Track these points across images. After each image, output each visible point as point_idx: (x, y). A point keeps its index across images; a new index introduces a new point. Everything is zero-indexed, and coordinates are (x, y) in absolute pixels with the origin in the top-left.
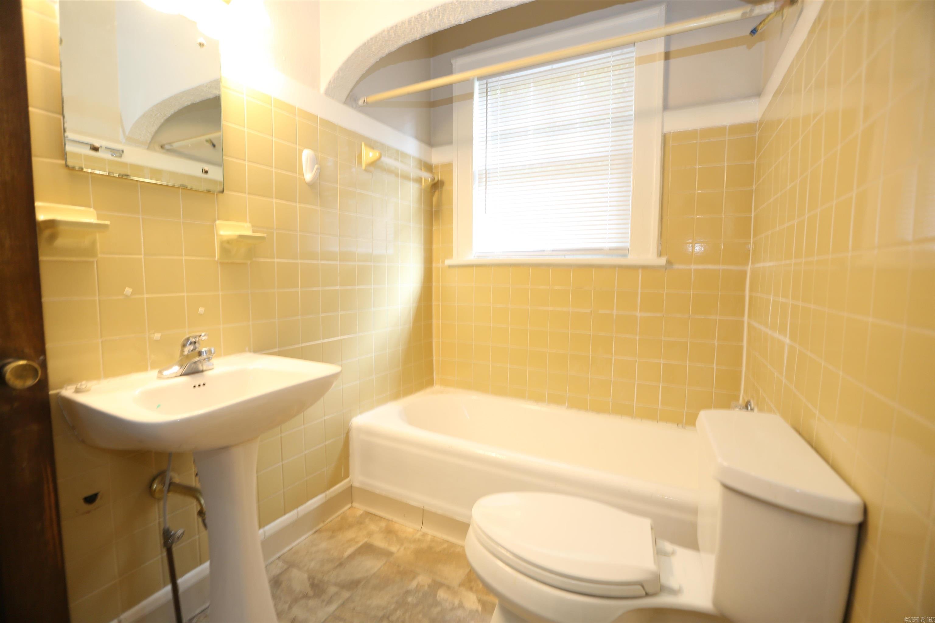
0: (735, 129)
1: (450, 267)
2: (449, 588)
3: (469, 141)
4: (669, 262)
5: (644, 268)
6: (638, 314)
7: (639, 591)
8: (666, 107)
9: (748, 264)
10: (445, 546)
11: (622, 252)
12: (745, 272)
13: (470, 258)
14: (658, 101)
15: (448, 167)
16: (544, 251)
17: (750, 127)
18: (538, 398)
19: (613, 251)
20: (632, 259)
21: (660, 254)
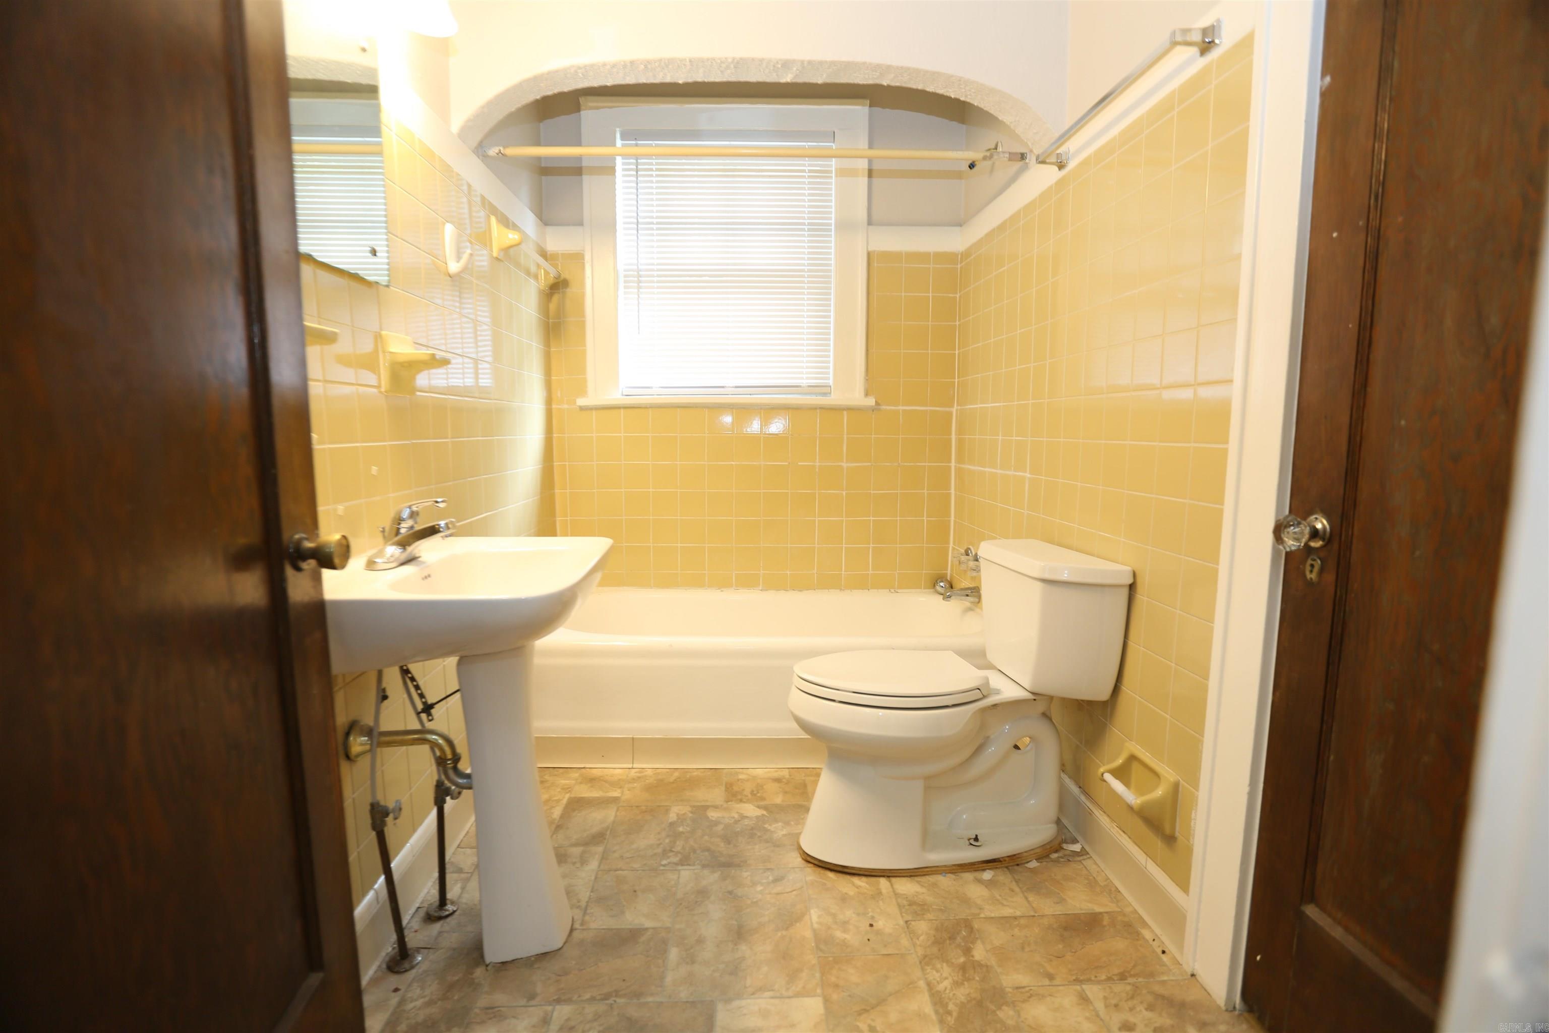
0: (941, 257)
1: (582, 409)
2: (716, 807)
3: (611, 227)
4: (877, 403)
5: (849, 409)
6: (845, 465)
7: (976, 694)
8: (870, 223)
9: (953, 407)
10: (676, 774)
11: (824, 390)
12: (951, 414)
13: (614, 396)
14: (861, 214)
15: (577, 258)
16: (723, 387)
17: (950, 258)
18: (722, 584)
19: (814, 389)
20: (834, 399)
21: (867, 395)
